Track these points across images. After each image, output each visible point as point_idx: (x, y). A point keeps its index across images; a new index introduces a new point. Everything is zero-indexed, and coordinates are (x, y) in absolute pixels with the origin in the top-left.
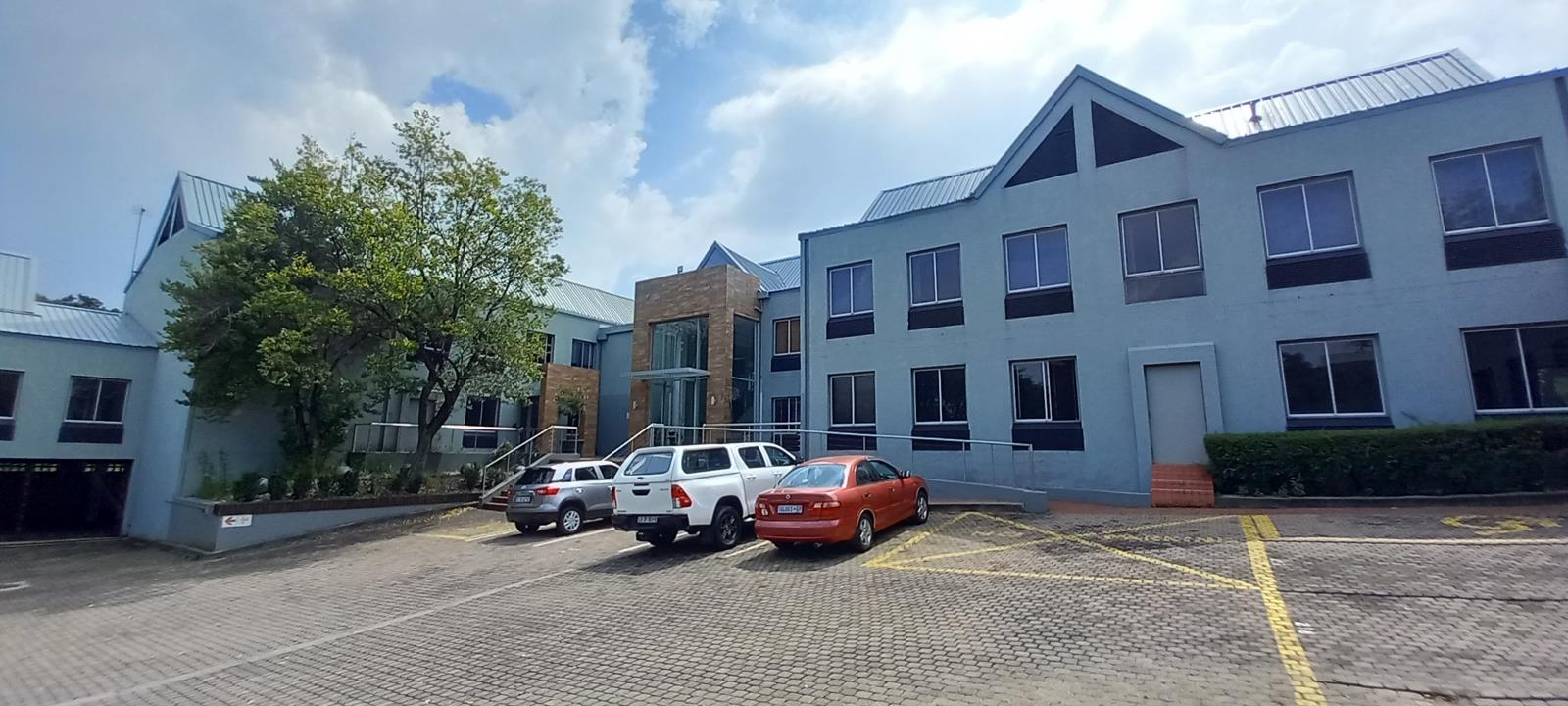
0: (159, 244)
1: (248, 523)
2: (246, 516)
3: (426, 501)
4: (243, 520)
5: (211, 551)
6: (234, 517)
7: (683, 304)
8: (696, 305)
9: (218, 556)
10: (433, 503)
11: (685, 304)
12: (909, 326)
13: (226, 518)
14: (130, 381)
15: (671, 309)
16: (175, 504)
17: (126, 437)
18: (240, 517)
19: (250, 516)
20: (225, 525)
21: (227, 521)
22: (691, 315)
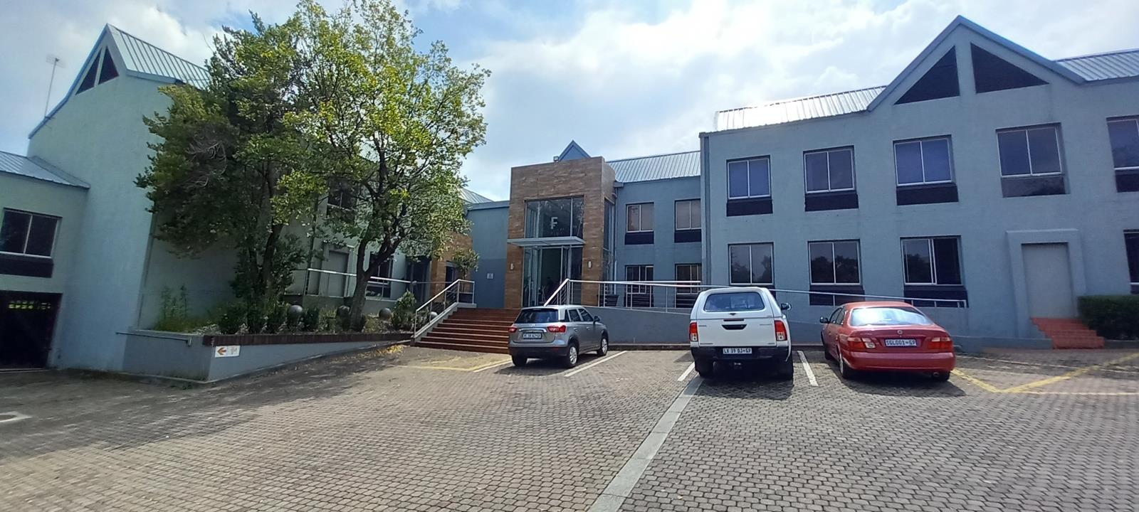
0: (78, 92)
1: (236, 354)
2: (235, 347)
3: (370, 338)
4: (232, 351)
5: (204, 380)
6: (225, 348)
7: (560, 186)
8: (571, 188)
9: (213, 385)
10: (375, 340)
11: (562, 187)
12: (806, 208)
13: (218, 348)
14: (61, 218)
15: (547, 190)
16: (132, 335)
17: (55, 272)
18: (230, 347)
19: (238, 347)
20: (217, 355)
21: (219, 351)
22: (567, 195)
